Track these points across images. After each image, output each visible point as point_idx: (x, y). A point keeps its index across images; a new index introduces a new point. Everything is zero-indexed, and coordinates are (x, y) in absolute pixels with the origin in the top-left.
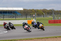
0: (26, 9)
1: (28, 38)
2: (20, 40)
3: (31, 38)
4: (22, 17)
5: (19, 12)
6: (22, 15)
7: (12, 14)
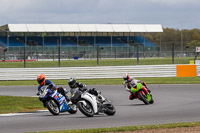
0: (173, 30)
1: (177, 121)
2: (149, 128)
3: (186, 121)
4: (158, 55)
5: (148, 40)
6: (158, 49)
7: (128, 45)
